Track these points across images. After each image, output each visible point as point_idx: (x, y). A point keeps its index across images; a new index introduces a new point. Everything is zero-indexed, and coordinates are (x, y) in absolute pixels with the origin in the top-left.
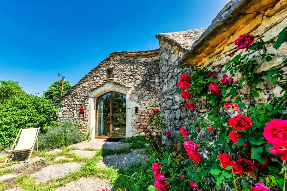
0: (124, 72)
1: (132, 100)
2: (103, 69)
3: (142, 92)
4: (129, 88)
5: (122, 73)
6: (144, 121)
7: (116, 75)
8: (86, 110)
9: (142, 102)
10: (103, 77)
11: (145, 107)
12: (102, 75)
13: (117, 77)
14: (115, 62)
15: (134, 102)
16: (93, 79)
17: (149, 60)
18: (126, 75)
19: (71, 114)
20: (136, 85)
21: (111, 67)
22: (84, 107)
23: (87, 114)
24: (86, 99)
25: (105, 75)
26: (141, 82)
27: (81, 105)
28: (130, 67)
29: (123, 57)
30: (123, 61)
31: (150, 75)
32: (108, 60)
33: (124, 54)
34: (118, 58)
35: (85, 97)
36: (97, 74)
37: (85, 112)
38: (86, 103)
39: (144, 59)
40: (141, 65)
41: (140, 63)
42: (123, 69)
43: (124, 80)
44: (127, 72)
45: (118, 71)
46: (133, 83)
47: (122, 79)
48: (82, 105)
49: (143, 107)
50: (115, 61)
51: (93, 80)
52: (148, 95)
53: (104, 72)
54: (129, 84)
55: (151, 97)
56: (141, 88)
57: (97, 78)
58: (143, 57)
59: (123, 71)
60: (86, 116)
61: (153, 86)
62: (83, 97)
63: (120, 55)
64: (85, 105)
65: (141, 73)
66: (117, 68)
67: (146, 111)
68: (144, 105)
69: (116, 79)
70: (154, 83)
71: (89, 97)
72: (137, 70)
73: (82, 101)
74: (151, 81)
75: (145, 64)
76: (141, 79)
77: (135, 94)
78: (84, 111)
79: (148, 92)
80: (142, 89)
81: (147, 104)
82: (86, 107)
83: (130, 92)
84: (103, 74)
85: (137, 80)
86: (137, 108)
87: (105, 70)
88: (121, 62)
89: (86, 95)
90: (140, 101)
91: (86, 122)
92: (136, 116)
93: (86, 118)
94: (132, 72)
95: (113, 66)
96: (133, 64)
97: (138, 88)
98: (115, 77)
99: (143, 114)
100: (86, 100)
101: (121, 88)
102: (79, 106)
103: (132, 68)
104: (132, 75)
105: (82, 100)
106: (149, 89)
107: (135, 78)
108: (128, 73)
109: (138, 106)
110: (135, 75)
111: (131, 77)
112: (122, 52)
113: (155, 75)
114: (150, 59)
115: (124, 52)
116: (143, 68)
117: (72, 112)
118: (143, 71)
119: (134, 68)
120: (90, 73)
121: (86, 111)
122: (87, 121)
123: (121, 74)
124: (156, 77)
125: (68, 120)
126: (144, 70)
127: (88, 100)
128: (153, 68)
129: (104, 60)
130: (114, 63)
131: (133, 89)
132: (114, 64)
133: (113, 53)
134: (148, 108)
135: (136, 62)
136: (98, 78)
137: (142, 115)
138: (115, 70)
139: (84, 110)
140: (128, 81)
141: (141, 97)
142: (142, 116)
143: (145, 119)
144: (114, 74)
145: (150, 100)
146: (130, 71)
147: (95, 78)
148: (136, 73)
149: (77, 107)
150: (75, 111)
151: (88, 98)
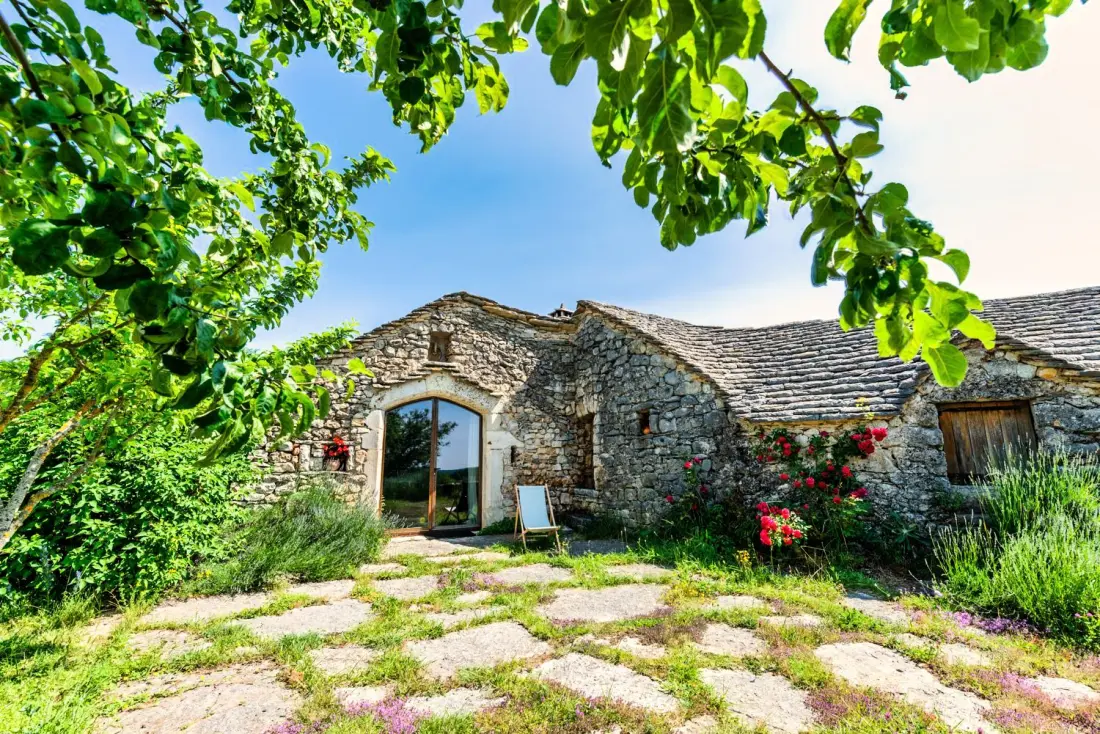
0: (482, 352)
1: (505, 429)
2: (421, 328)
3: (526, 410)
4: (498, 397)
5: (477, 353)
6: (530, 481)
7: (461, 354)
8: (358, 447)
9: (527, 437)
10: (420, 353)
11: (533, 447)
12: (417, 346)
13: (464, 363)
14: (460, 320)
15: (509, 434)
16: (383, 350)
17: (541, 336)
18: (489, 362)
19: (290, 461)
20: (513, 393)
21: (444, 329)
22: (346, 437)
23: (362, 462)
24: (355, 412)
25: (425, 347)
26: (527, 387)
27: (333, 430)
28: (497, 343)
29: (478, 309)
30: (480, 323)
31: (545, 374)
32: (436, 306)
33: (485, 305)
34: (467, 309)
35: (351, 404)
36: (400, 340)
37: (351, 454)
38: (356, 427)
39: (530, 332)
40: (525, 345)
41: (522, 339)
42: (481, 344)
43: (484, 374)
44: (491, 354)
45: (465, 346)
46: (508, 386)
47: (479, 372)
48: (340, 431)
49: (528, 447)
50: (458, 314)
51: (381, 353)
52: (538, 421)
53: (423, 339)
54: (498, 386)
55: (545, 425)
56: (525, 401)
57: (396, 351)
58: (527, 327)
59: (481, 350)
60: (359, 468)
61: (550, 399)
62: (344, 405)
63: (470, 302)
64: (354, 430)
65: (525, 364)
66: (464, 338)
67: (535, 456)
68: (530, 442)
69: (462, 367)
70: (553, 394)
71: (372, 405)
72: (515, 355)
73: (338, 419)
74: (547, 388)
75: (532, 345)
76: (525, 378)
77: (510, 415)
78: (347, 452)
79: (539, 413)
80: (528, 404)
81: (538, 441)
82: (359, 436)
83: (499, 407)
84: (419, 343)
85: (516, 379)
86: (513, 449)
87: (427, 332)
88: (475, 323)
89: (355, 400)
90: (523, 434)
91: (355, 488)
92: (512, 468)
93: (354, 472)
94: (503, 356)
95: (452, 328)
96: (505, 335)
97: (517, 401)
98: (457, 361)
99: (528, 465)
100: (357, 415)
101: (476, 394)
102: (327, 432)
103: (503, 347)
104: (505, 366)
105: (340, 413)
106: (542, 405)
107: (513, 375)
108: (493, 358)
109: (519, 444)
110: (511, 368)
111: (503, 370)
112: (481, 299)
113: (556, 377)
114: (543, 335)
115: (488, 300)
116: (530, 354)
117: (291, 452)
118: (528, 360)
119: (508, 349)
120: (377, 331)
121: (355, 451)
122: (361, 483)
123: (476, 357)
124: (556, 381)
125: (273, 480)
126: (532, 359)
127: (366, 415)
128: (551, 357)
129: (429, 306)
130: (454, 320)
131: (506, 400)
132: (456, 325)
133: (458, 294)
134: (540, 451)
135: (511, 333)
136: (401, 353)
137: (526, 465)
138: (457, 340)
139: (348, 446)
140: (493, 378)
141: (524, 423)
142: (526, 468)
143: (531, 476)
144: (457, 350)
145: (543, 431)
146: (499, 353)
147: (391, 350)
148: (513, 362)
149: (315, 436)
150: (306, 450)
151: (367, 411)
